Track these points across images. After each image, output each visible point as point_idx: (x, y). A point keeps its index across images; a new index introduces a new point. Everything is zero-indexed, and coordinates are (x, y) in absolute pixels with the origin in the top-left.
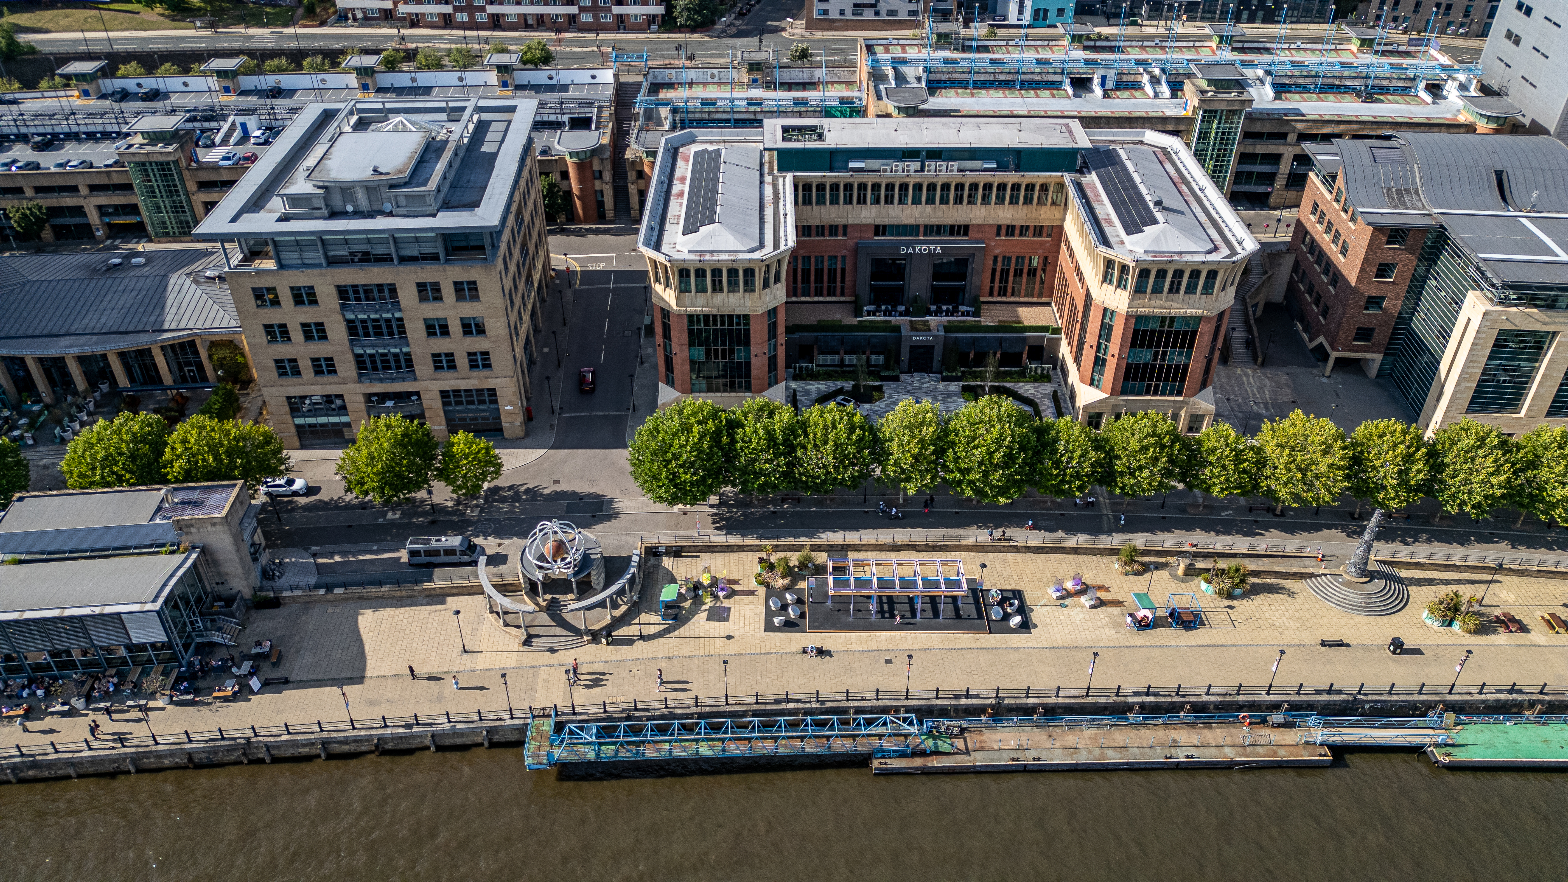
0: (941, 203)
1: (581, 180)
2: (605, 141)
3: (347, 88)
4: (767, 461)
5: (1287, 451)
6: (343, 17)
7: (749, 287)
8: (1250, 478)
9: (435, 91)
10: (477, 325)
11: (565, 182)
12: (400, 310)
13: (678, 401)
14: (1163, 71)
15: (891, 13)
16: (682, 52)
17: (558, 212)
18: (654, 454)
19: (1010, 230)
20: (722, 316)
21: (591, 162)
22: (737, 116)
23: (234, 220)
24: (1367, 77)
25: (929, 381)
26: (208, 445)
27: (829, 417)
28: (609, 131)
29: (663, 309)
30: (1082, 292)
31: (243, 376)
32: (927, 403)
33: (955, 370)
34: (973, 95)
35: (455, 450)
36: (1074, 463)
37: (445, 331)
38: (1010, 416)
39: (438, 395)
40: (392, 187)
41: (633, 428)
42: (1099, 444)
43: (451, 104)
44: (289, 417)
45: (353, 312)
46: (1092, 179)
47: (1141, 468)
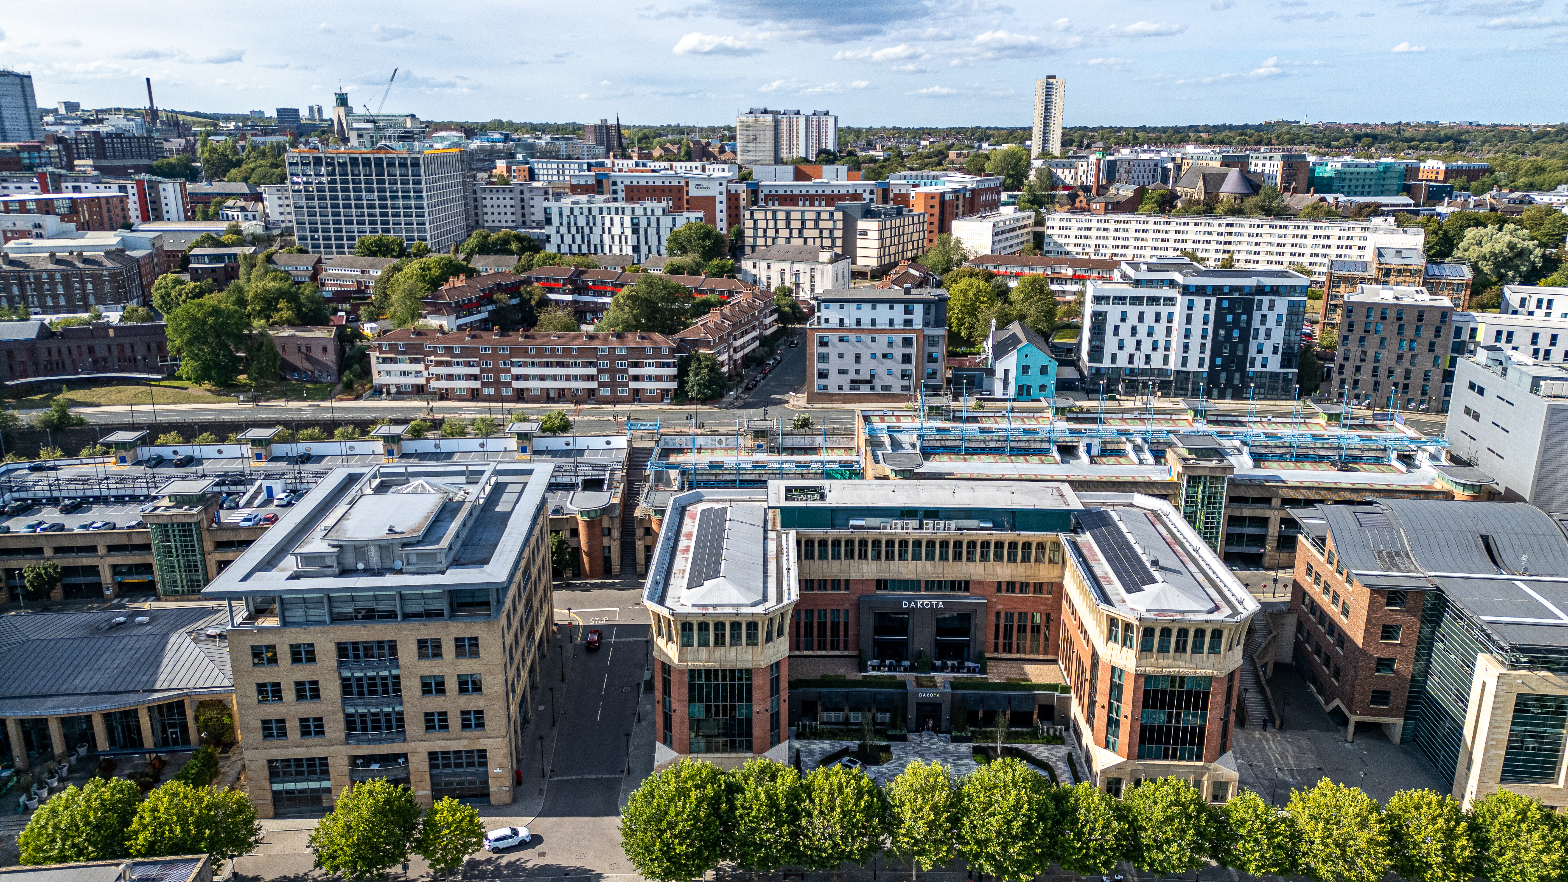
0: (941, 559)
1: (590, 537)
2: (616, 500)
3: (374, 454)
4: (769, 830)
5: (1322, 824)
6: (378, 392)
7: (752, 640)
8: (1288, 856)
9: (456, 457)
10: (474, 682)
11: (575, 539)
12: (398, 667)
13: (675, 761)
14: (1145, 440)
15: (886, 388)
16: (693, 421)
17: (565, 568)
18: (648, 822)
19: (1011, 586)
20: (724, 671)
21: (601, 521)
22: (742, 478)
23: (245, 579)
24: (1339, 448)
25: (939, 742)
26: (177, 814)
27: (835, 782)
28: (620, 491)
29: (664, 664)
30: (1088, 649)
31: (226, 739)
32: (936, 765)
33: (964, 729)
34: (965, 460)
35: (437, 818)
36: (1097, 835)
37: (441, 688)
38: (1025, 780)
39: (426, 756)
40: (404, 545)
41: (626, 793)
42: (1121, 813)
43: (471, 468)
44: (266, 783)
45: (350, 669)
46: (1086, 539)
47: (1168, 841)
